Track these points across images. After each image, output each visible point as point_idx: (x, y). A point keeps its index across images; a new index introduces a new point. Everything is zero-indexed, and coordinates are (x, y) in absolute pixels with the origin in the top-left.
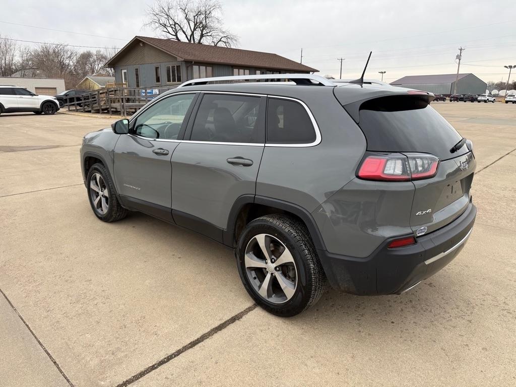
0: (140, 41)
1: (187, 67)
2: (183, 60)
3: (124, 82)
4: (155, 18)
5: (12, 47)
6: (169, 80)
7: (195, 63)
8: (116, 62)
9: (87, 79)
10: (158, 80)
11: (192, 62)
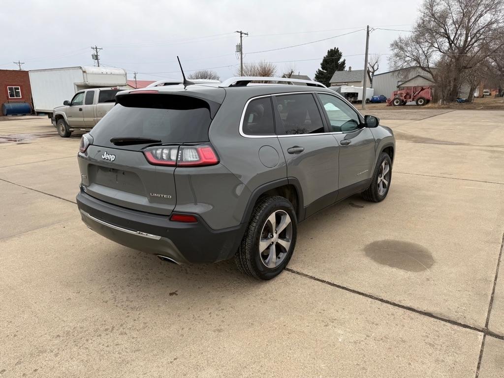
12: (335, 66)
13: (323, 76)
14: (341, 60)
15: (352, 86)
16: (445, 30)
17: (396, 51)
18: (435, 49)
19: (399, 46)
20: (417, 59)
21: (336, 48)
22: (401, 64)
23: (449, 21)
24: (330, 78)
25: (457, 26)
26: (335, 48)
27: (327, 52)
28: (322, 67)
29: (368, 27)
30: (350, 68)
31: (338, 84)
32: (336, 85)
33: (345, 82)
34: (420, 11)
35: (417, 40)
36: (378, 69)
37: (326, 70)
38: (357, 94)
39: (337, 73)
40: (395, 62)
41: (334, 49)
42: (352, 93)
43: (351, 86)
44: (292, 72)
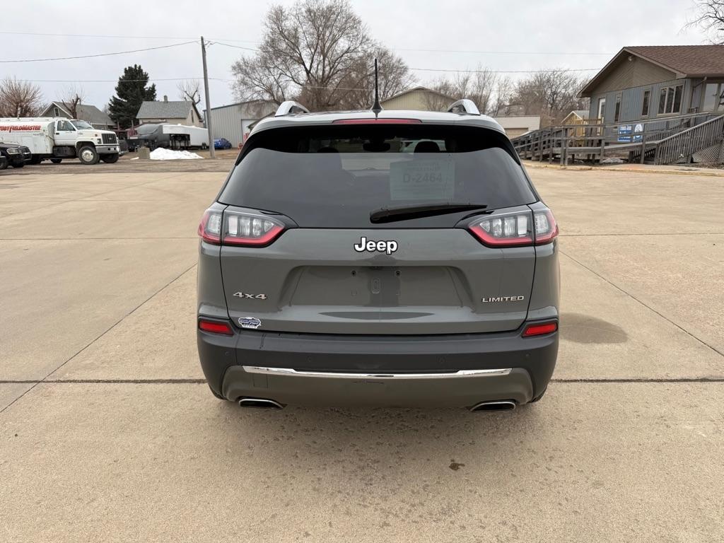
0: (630, 54)
1: (693, 88)
2: (685, 76)
3: (599, 117)
4: (712, 10)
5: (491, 80)
6: (661, 111)
7: (708, 78)
8: (593, 89)
9: (573, 114)
10: (645, 111)
11: (703, 78)
12: (139, 93)
13: (123, 107)
14: (148, 85)
15: (179, 125)
16: (300, 54)
17: (240, 76)
18: (288, 78)
19: (243, 69)
20: (269, 90)
21: (138, 66)
22: (249, 95)
23: (303, 44)
24: (136, 112)
25: (313, 51)
26: (136, 66)
27: (123, 71)
28: (118, 94)
29: (202, 39)
30: (165, 97)
31: (152, 121)
32: (150, 123)
33: (161, 119)
34: (266, 24)
35: (265, 64)
36: (199, 100)
37: (125, 99)
38: (189, 136)
39: (145, 104)
40: (242, 93)
41: (133, 67)
42: (180, 135)
43: (177, 124)
44: (78, 99)
